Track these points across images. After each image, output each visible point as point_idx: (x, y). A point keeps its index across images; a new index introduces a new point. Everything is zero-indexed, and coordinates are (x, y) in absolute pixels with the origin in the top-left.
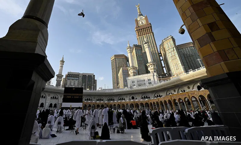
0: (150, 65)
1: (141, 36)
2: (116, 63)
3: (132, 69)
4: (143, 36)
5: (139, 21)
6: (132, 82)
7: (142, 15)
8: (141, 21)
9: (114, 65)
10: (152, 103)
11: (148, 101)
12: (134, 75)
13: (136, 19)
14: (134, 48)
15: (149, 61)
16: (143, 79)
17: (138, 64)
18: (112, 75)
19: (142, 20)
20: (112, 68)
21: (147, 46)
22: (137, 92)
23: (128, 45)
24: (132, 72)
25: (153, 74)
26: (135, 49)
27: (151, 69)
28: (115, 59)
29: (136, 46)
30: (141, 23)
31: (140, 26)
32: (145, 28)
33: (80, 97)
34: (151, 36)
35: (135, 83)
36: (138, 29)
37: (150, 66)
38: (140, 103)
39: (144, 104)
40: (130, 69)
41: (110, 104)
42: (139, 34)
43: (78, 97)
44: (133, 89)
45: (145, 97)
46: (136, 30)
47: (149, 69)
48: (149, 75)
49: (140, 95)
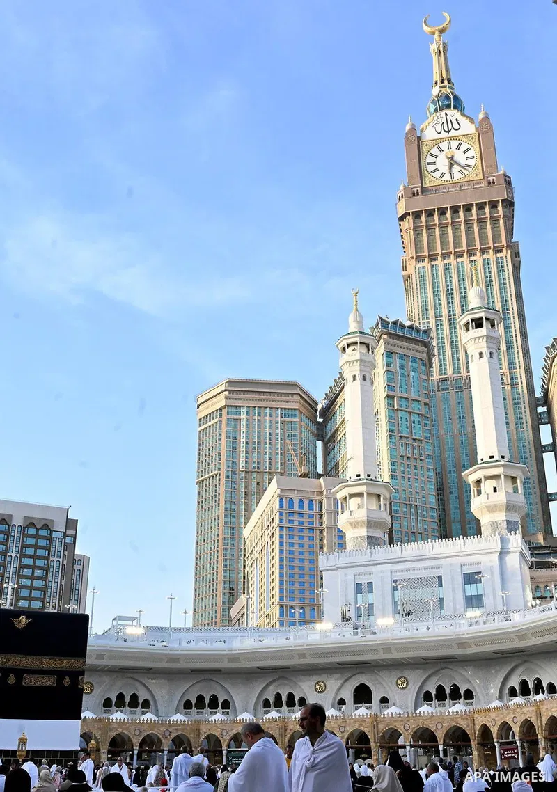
0: (487, 478)
1: (432, 258)
2: (233, 440)
3: (360, 495)
4: (446, 268)
5: (435, 151)
6: (359, 587)
7: (457, 104)
8: (444, 145)
9: (214, 453)
10: (494, 731)
11: (465, 716)
12: (372, 541)
13: (413, 129)
14: (381, 349)
15: (482, 454)
16: (436, 573)
17: (393, 463)
18: (199, 525)
19: (454, 144)
20: (201, 472)
21: (483, 346)
22: (394, 655)
23: (352, 318)
24: (362, 515)
25: (503, 540)
26: (389, 354)
27: (492, 509)
28: (233, 409)
29: (394, 331)
30: (442, 163)
31: (436, 190)
32: (468, 208)
33: (67, 681)
34: (500, 271)
35: (372, 598)
36: (421, 204)
37: (487, 486)
38: (414, 726)
39: (440, 735)
40: (351, 496)
41: (205, 731)
42: (418, 247)
43: (50, 681)
44: (369, 637)
45: (440, 690)
46: (401, 211)
47: (477, 505)
48: (472, 543)
49: (415, 680)
